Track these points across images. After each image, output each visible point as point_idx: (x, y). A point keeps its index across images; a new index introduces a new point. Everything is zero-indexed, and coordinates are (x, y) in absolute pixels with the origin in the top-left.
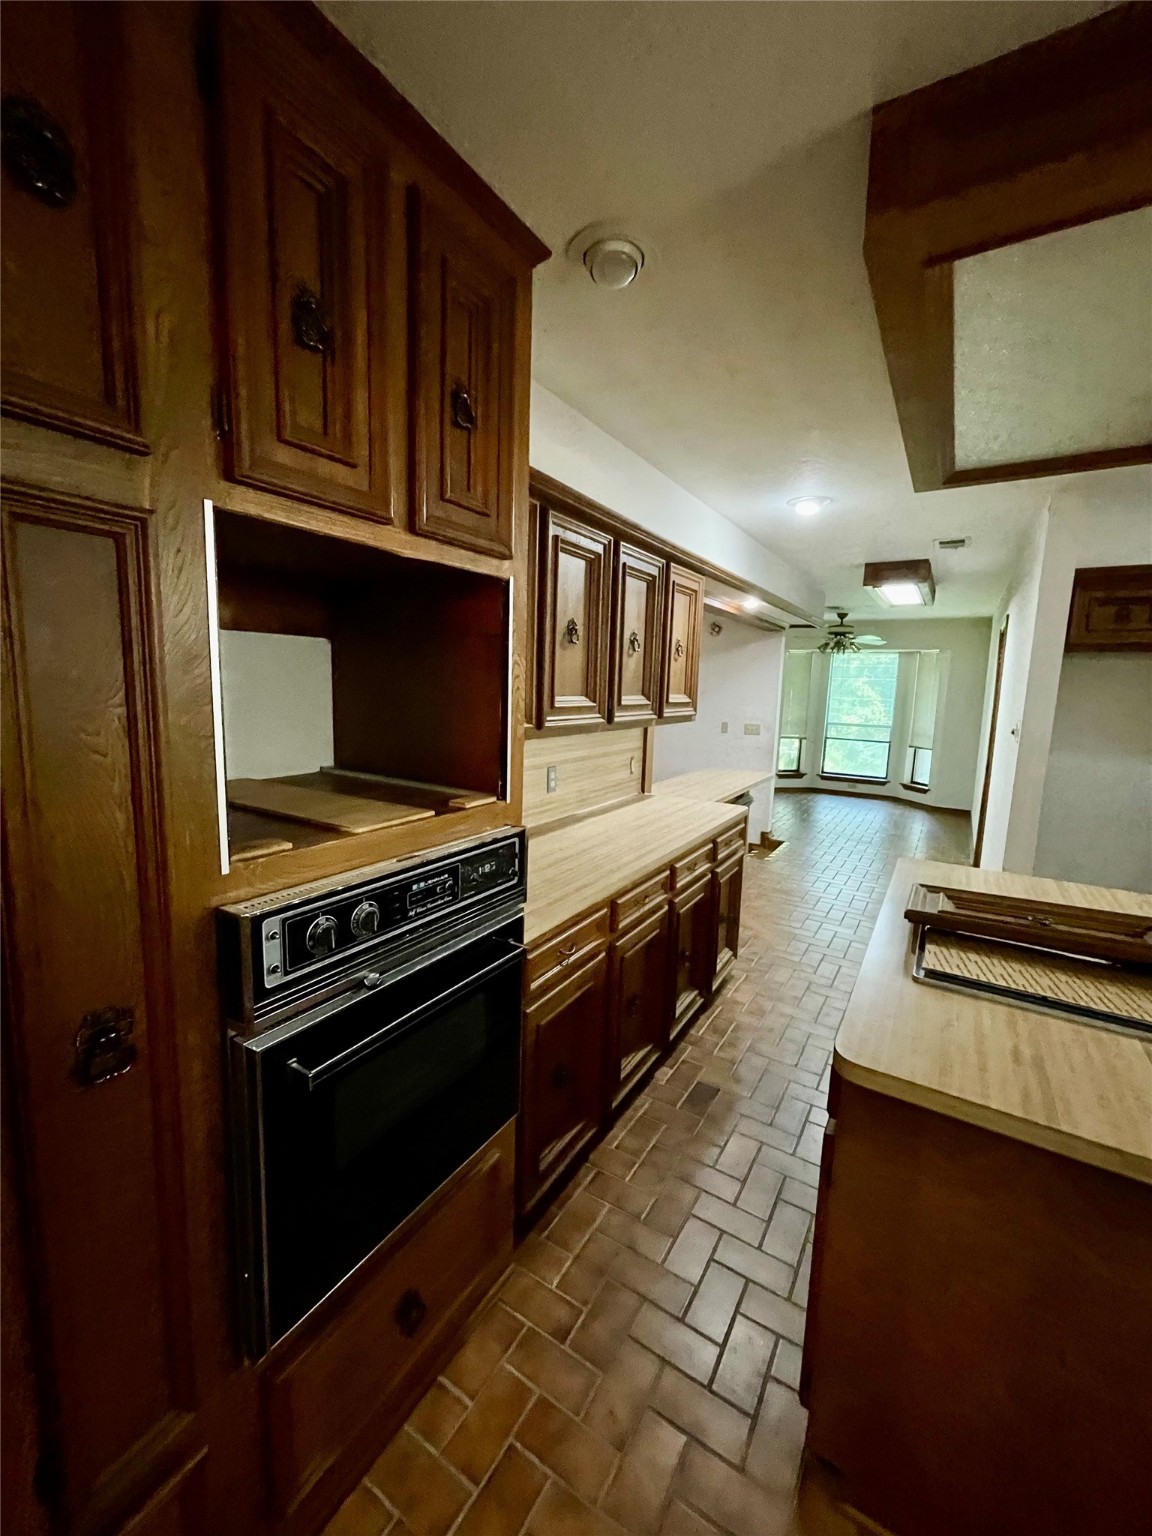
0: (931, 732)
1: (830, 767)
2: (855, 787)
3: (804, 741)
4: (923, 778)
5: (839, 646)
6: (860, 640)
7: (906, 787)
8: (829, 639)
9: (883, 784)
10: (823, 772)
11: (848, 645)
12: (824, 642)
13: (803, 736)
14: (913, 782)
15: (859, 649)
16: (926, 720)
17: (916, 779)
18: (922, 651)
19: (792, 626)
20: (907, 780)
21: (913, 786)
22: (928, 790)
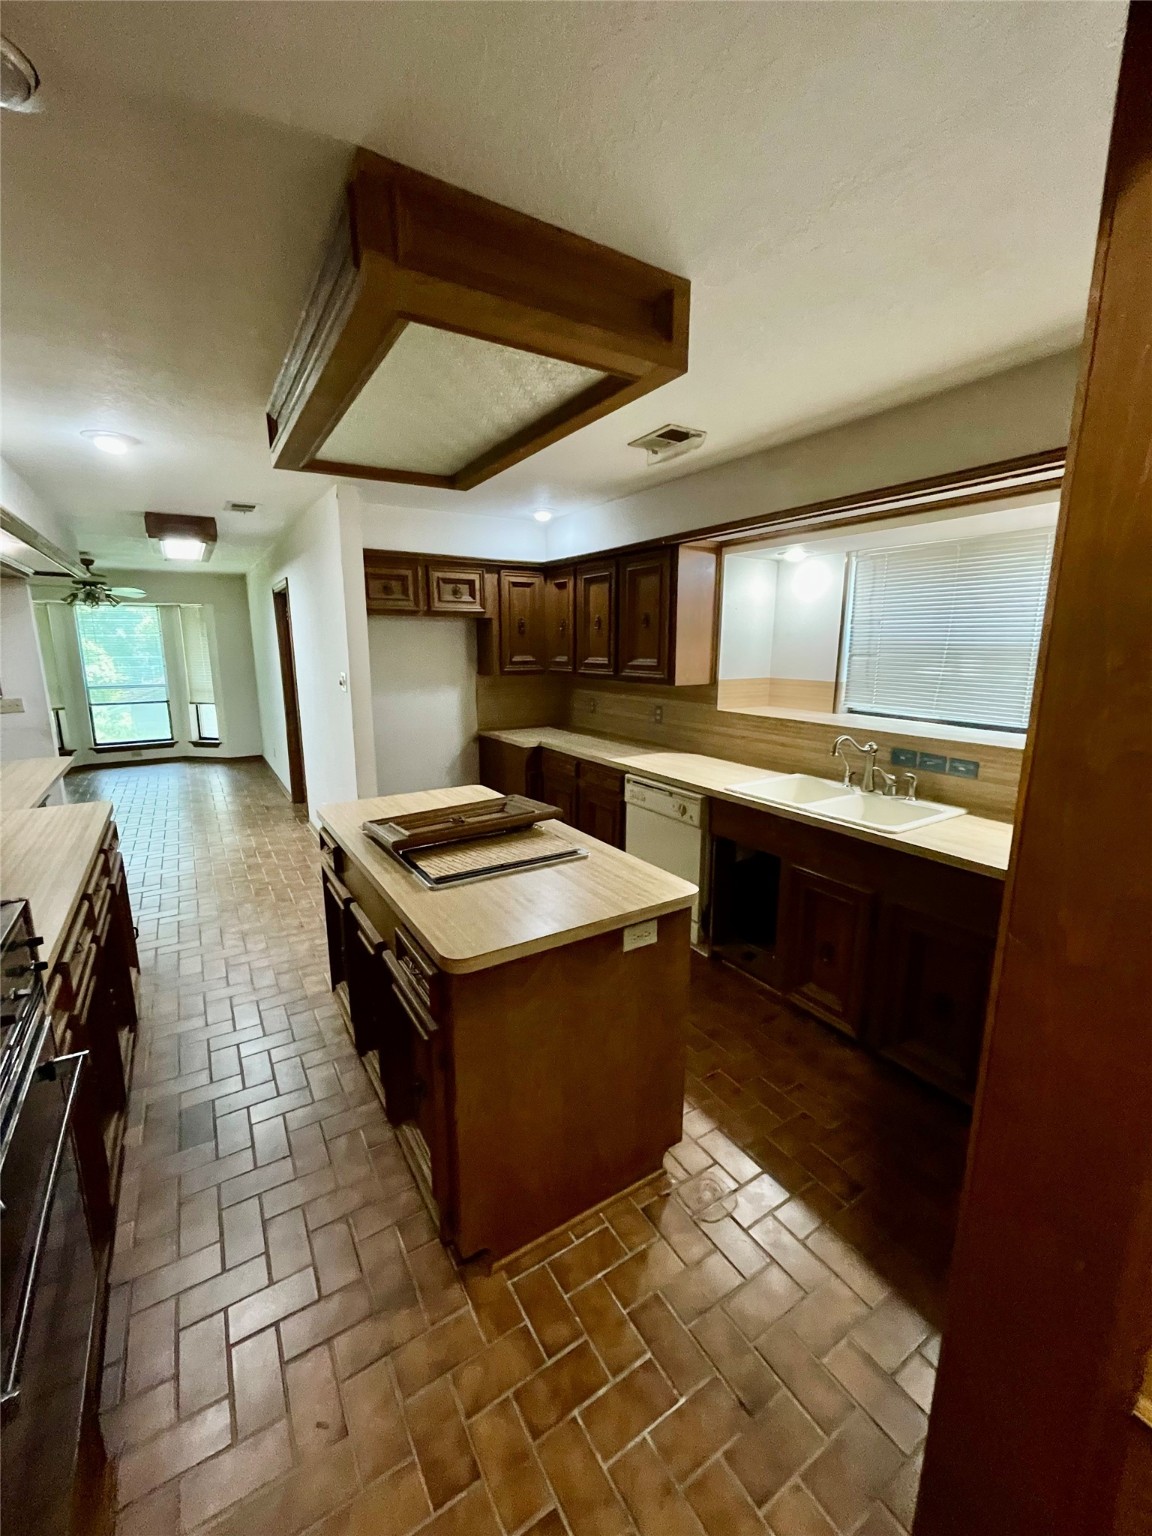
0: (210, 686)
1: (103, 738)
2: (141, 755)
3: (61, 713)
4: (211, 730)
5: (92, 598)
6: (116, 592)
7: (196, 744)
8: (77, 589)
9: (171, 745)
10: (96, 744)
11: (102, 597)
12: (69, 592)
13: (60, 706)
14: (201, 738)
15: (118, 603)
16: (202, 675)
17: (203, 736)
18: (182, 605)
19: (37, 573)
20: (195, 737)
21: (202, 742)
22: (219, 744)
